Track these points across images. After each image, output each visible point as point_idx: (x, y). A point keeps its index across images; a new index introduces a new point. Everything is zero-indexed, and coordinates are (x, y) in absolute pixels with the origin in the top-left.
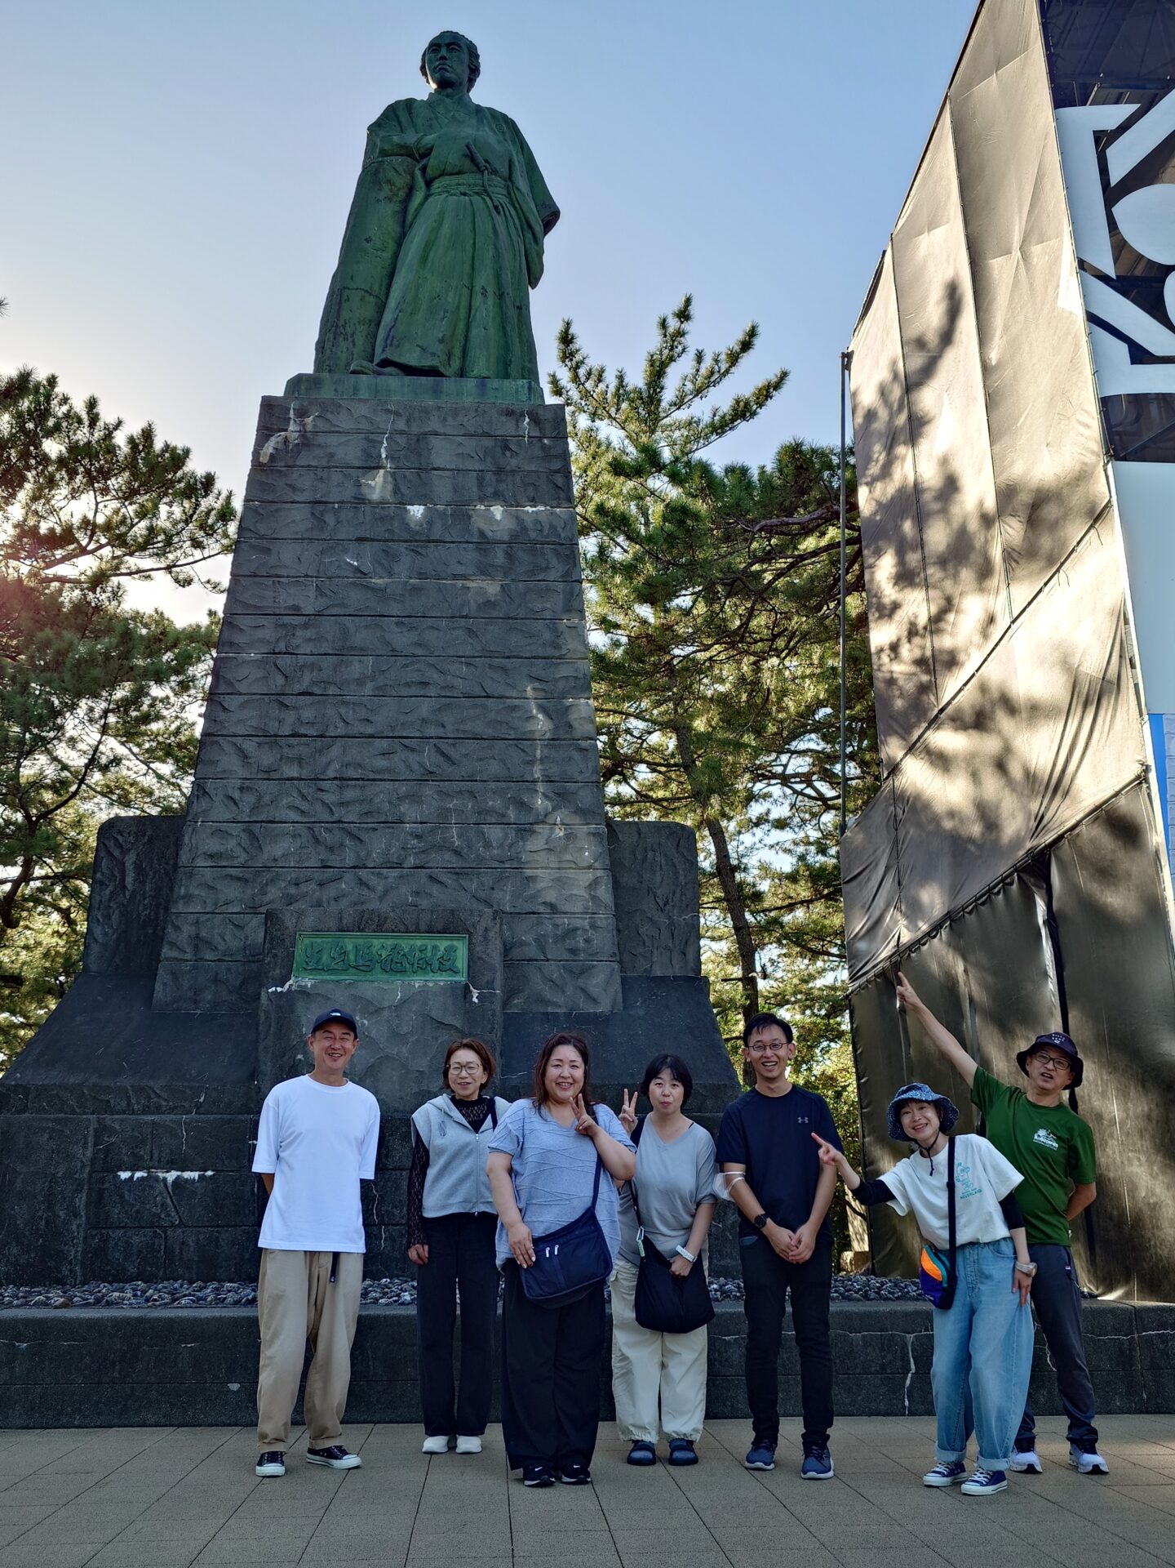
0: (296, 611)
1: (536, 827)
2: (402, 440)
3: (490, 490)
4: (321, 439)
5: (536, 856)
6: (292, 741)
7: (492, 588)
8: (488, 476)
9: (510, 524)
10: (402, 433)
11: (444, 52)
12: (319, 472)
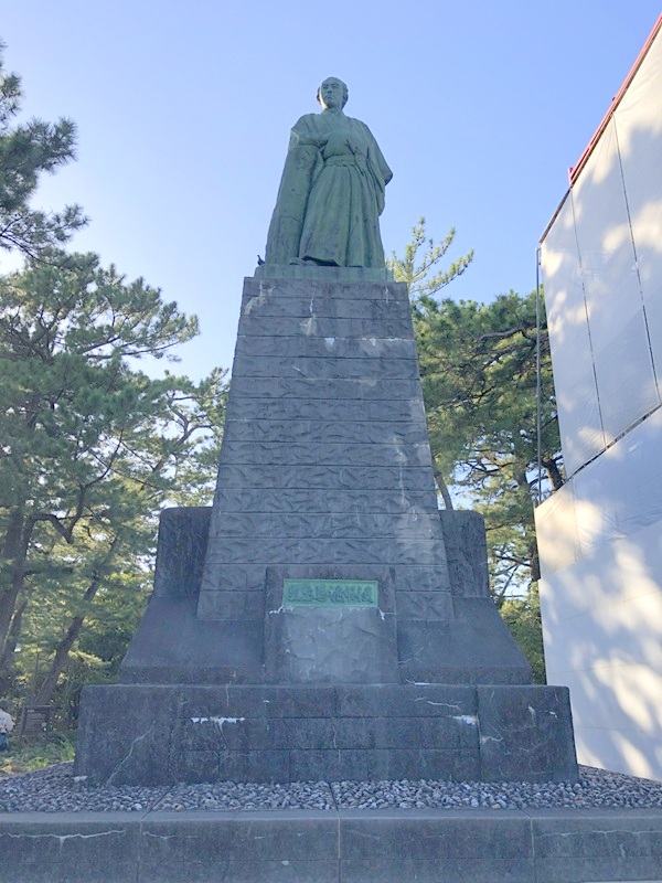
0: (268, 395)
1: (403, 515)
2: (320, 302)
3: (368, 330)
4: (277, 301)
5: (403, 532)
6: (269, 467)
7: (373, 383)
8: (368, 322)
9: (381, 349)
10: (320, 298)
11: (330, 89)
12: (278, 320)
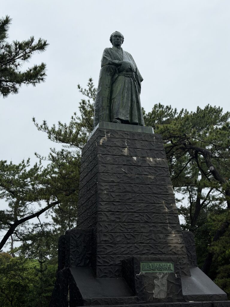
0: (113, 182)
1: (169, 234)
2: (129, 141)
3: (149, 154)
4: (112, 140)
5: (170, 241)
6: (117, 213)
7: (152, 177)
8: (148, 151)
9: (154, 163)
12: (114, 148)
